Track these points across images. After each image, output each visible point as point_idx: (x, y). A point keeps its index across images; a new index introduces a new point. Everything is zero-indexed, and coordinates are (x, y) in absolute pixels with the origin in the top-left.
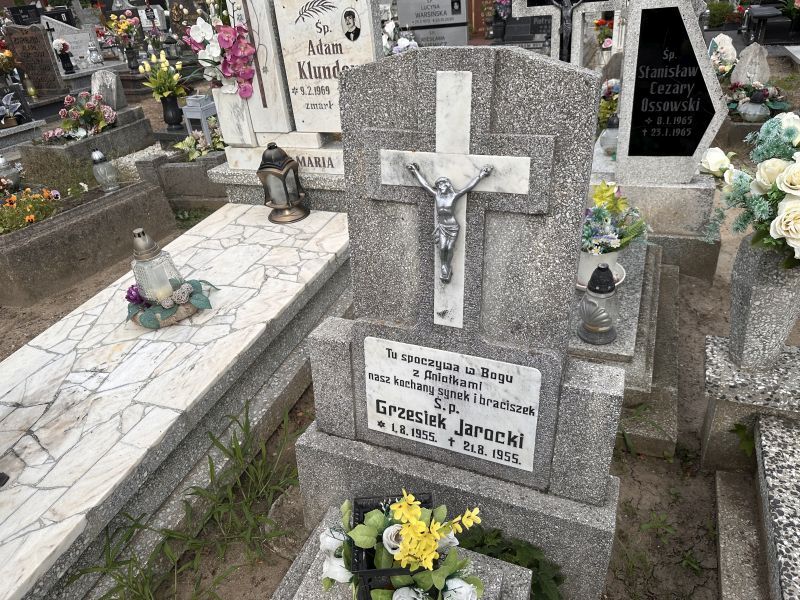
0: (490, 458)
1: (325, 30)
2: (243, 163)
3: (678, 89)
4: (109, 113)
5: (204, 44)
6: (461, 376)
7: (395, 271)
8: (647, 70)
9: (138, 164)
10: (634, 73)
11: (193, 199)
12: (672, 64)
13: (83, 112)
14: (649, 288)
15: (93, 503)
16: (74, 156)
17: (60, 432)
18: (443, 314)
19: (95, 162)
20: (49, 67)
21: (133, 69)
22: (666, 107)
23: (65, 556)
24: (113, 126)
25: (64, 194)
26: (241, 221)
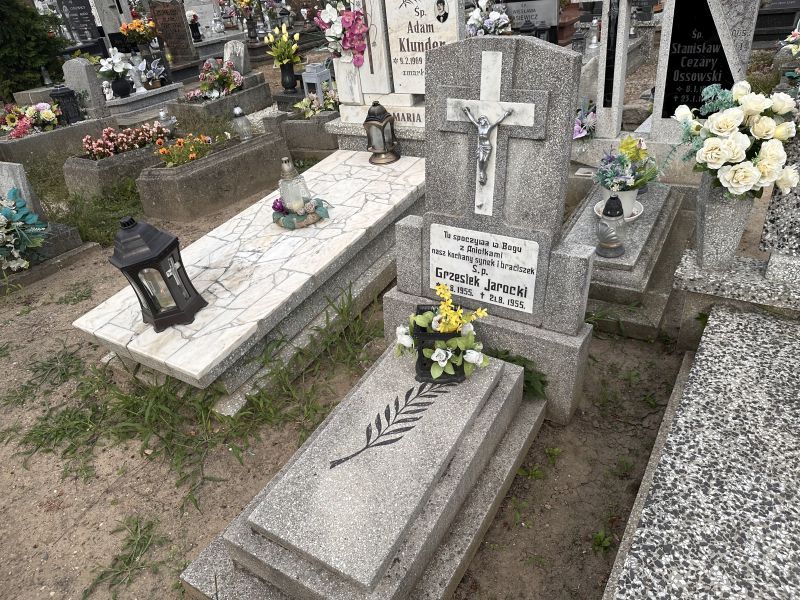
0: (506, 305)
1: (421, 14)
2: (353, 118)
3: (704, 63)
4: (237, 77)
5: (330, 24)
6: (490, 249)
7: (453, 179)
8: (679, 46)
9: (265, 120)
10: (668, 49)
11: (307, 151)
12: (699, 42)
13: (217, 76)
14: (663, 223)
15: (262, 317)
16: (211, 113)
17: (237, 282)
18: (480, 207)
19: (236, 116)
20: (183, 37)
21: (251, 38)
22: (694, 77)
23: (246, 343)
24: (240, 88)
25: (214, 141)
26: (349, 162)
